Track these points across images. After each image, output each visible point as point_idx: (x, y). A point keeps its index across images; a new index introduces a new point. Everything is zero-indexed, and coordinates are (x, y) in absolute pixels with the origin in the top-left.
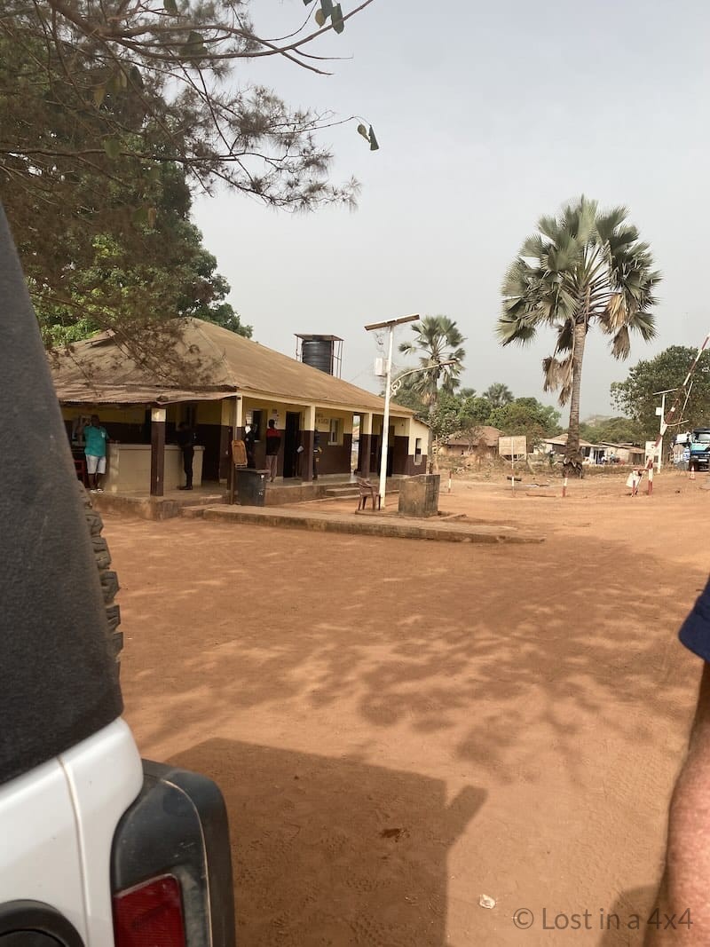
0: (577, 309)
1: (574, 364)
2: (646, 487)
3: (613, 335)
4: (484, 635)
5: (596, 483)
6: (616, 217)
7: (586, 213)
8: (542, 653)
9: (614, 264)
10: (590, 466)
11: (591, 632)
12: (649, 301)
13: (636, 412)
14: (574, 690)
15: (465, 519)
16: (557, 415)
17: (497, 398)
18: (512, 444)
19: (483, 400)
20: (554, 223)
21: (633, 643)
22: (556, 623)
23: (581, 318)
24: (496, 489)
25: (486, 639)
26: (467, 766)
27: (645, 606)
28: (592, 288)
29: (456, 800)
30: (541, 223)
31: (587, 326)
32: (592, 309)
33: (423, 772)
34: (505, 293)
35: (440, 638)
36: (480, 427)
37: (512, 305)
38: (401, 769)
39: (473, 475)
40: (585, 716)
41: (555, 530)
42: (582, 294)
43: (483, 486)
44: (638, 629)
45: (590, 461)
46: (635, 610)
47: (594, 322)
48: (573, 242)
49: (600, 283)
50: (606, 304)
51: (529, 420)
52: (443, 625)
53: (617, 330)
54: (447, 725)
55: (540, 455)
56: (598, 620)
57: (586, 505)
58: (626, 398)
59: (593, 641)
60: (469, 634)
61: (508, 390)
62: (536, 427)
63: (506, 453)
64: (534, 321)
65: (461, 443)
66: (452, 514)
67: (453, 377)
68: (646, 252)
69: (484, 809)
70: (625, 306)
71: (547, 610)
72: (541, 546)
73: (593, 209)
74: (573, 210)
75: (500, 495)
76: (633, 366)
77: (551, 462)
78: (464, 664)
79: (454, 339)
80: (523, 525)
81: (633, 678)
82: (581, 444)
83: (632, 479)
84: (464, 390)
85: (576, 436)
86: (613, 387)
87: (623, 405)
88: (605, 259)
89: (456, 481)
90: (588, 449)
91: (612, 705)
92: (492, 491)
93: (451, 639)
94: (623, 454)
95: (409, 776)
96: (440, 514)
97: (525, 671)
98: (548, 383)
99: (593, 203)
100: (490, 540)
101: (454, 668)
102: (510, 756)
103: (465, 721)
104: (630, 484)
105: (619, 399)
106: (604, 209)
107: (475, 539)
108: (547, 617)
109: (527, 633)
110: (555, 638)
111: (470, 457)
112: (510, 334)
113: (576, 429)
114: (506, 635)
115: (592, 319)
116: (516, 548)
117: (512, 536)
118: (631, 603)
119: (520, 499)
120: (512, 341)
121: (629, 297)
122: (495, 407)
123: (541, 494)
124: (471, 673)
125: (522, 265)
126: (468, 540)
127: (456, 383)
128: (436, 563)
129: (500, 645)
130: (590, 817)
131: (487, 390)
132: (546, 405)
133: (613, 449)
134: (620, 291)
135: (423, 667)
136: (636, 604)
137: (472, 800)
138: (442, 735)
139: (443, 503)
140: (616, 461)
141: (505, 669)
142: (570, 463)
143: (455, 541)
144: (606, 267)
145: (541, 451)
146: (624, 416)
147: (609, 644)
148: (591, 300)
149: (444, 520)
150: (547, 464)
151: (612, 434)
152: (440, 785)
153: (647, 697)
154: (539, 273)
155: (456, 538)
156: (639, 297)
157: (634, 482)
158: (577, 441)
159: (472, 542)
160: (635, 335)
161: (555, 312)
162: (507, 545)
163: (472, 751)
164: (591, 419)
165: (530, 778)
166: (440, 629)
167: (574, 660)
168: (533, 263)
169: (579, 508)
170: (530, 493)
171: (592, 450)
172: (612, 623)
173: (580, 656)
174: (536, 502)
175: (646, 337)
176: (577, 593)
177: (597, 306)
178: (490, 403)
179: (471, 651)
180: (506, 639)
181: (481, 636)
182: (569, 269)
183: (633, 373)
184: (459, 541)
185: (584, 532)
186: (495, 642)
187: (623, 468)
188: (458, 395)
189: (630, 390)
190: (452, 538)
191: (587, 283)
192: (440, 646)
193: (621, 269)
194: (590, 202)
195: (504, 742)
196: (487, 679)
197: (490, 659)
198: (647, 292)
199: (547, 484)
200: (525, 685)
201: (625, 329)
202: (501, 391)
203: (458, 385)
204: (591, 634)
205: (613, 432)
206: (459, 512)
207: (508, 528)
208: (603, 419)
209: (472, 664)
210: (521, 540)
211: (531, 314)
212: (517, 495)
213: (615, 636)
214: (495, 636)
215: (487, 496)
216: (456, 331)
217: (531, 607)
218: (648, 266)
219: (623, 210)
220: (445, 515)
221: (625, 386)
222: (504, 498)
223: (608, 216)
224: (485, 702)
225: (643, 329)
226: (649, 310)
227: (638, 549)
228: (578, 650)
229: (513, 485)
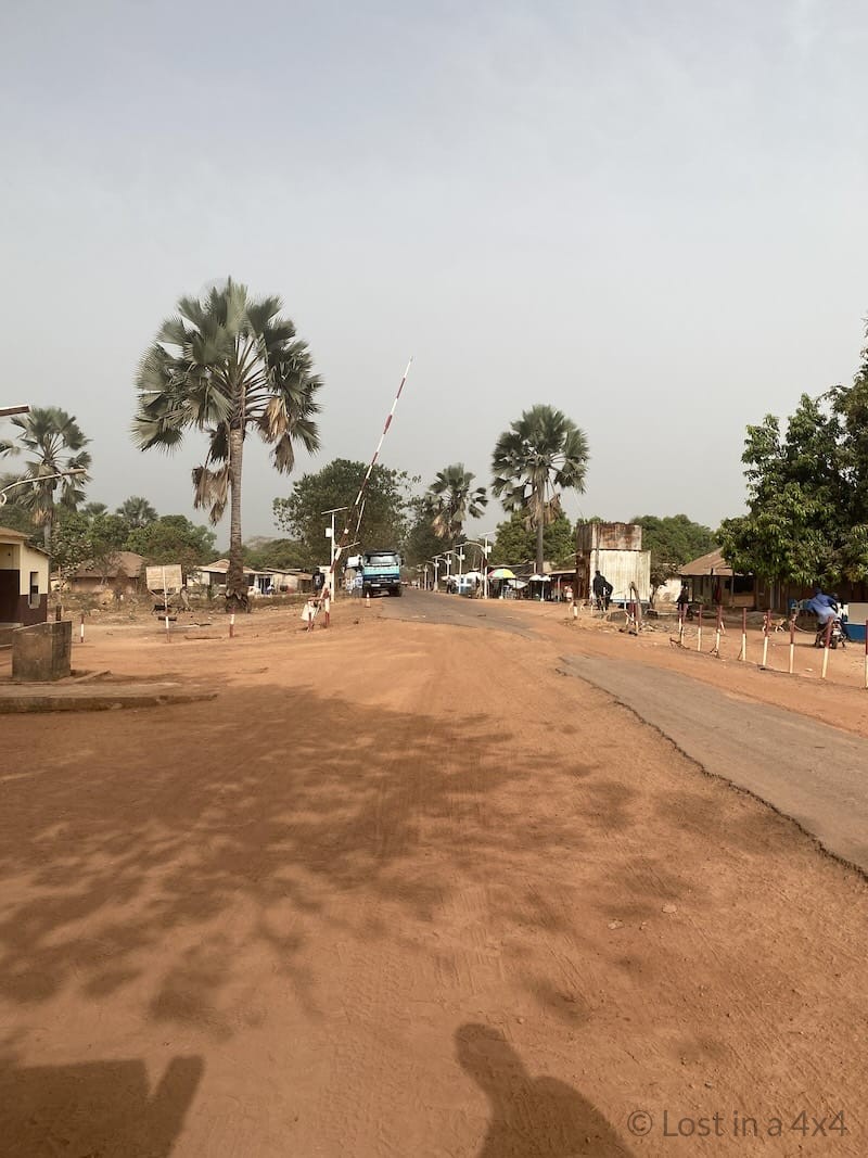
0: (231, 412)
1: (231, 476)
2: (323, 620)
3: (274, 445)
4: (158, 834)
5: (265, 617)
6: (269, 308)
7: (235, 298)
8: (238, 845)
9: (271, 363)
10: (256, 597)
11: (291, 806)
12: (312, 408)
13: (303, 533)
14: (286, 888)
15: (111, 678)
16: (212, 537)
17: (136, 515)
18: (165, 577)
19: (117, 518)
20: (197, 305)
21: (341, 812)
22: (247, 802)
23: (236, 422)
24: (146, 633)
25: (164, 840)
26: (168, 1029)
27: (345, 763)
28: (248, 388)
29: (163, 1083)
30: (181, 304)
31: (244, 432)
32: (248, 412)
33: (108, 1055)
34: (141, 385)
35: (99, 850)
36: (117, 553)
37: (151, 400)
38: (73, 1061)
39: (114, 617)
40: (308, 920)
41: (228, 681)
42: (236, 393)
43: (128, 630)
44: (343, 793)
45: (255, 591)
46: (336, 769)
47: (251, 427)
48: (221, 331)
49: (255, 382)
50: (264, 407)
51: (179, 543)
52: (100, 831)
53: (279, 439)
54: (132, 975)
55: (196, 586)
56: (297, 790)
57: (259, 646)
58: (292, 517)
59: (294, 818)
60: (140, 836)
61: (149, 506)
62: (189, 552)
63: (156, 587)
64: (181, 423)
65: (91, 574)
66: (90, 672)
67: (76, 488)
68: (305, 351)
69: (204, 1085)
70: (286, 413)
71: (234, 787)
72: (214, 704)
73: (242, 295)
74: (219, 293)
75: (152, 641)
76: (297, 481)
77: (210, 595)
78: (139, 881)
79: (75, 440)
80: (188, 678)
81: (349, 857)
82: (245, 572)
83: (308, 612)
84: (91, 505)
85: (238, 563)
86: (276, 502)
87: (289, 525)
88: (260, 355)
89: (91, 627)
90: (252, 576)
91: (334, 898)
92: (140, 636)
93: (114, 849)
94: (291, 581)
95: (86, 1068)
96: (74, 673)
97: (222, 874)
98: (198, 498)
99: (242, 286)
100: (147, 703)
101: (129, 889)
102: (224, 998)
103: (154, 965)
104: (305, 617)
105: (284, 518)
106: (255, 296)
107: (128, 704)
108: (234, 796)
109: (214, 821)
110: (250, 821)
111: (106, 594)
112: (150, 437)
113: (237, 553)
114: (188, 829)
115: (249, 424)
116: (182, 709)
117: (177, 694)
118: (329, 762)
119: (177, 644)
120: (153, 446)
121: (289, 402)
122: (133, 527)
123: (203, 636)
124: (151, 892)
125: (160, 354)
126: (118, 705)
127: (80, 497)
128: (78, 743)
129: (183, 844)
130: (336, 1053)
131: (122, 506)
132: (197, 524)
133: (280, 576)
134: (278, 394)
135: (83, 897)
136: (335, 762)
137: (185, 1075)
138: (127, 993)
139: (77, 659)
140: (284, 589)
141: (197, 878)
142: (234, 595)
143: (100, 709)
144: (261, 365)
145: (197, 581)
146: (290, 537)
147: (314, 818)
148: (247, 402)
149: (80, 683)
150: (205, 597)
151: (277, 558)
152: (136, 1068)
153: (369, 876)
154: (183, 365)
155: (102, 704)
156: (299, 401)
157: (310, 614)
158: (241, 570)
159: (124, 707)
160: (298, 445)
161: (205, 412)
162: (171, 708)
163: (173, 1005)
164: (251, 541)
165: (255, 1022)
166: (96, 837)
167: (278, 847)
168: (175, 351)
169: (251, 650)
170: (189, 635)
171: (256, 578)
172: (313, 791)
173: (282, 841)
174: (198, 646)
175: (309, 448)
176: (267, 758)
177: (254, 409)
178: (127, 523)
179: (146, 860)
180: (188, 835)
181: (155, 837)
182: (220, 364)
183: (298, 488)
184: (106, 709)
185: (262, 680)
186: (175, 842)
187: (293, 598)
188: (82, 511)
189: (296, 508)
190: (96, 706)
191: (241, 381)
192: (102, 862)
193: (279, 367)
194: (239, 286)
195: (213, 981)
196: (174, 897)
197: (171, 867)
198: (308, 398)
199: (209, 622)
200: (226, 894)
201: (286, 438)
202: (140, 507)
203: (83, 499)
204: (292, 809)
205: (278, 556)
206: (101, 669)
207: (169, 684)
208: (266, 541)
209: (149, 878)
210: (189, 698)
211: (175, 414)
212: (173, 640)
213: (318, 807)
214: (174, 833)
215: (135, 644)
216: (76, 428)
217: (214, 786)
218: (308, 367)
219: (277, 300)
220: (80, 674)
221: (290, 503)
222: (156, 644)
223: (260, 305)
224: (179, 930)
225: (306, 439)
226: (311, 417)
227: (325, 694)
228: (281, 834)
229: (167, 627)
